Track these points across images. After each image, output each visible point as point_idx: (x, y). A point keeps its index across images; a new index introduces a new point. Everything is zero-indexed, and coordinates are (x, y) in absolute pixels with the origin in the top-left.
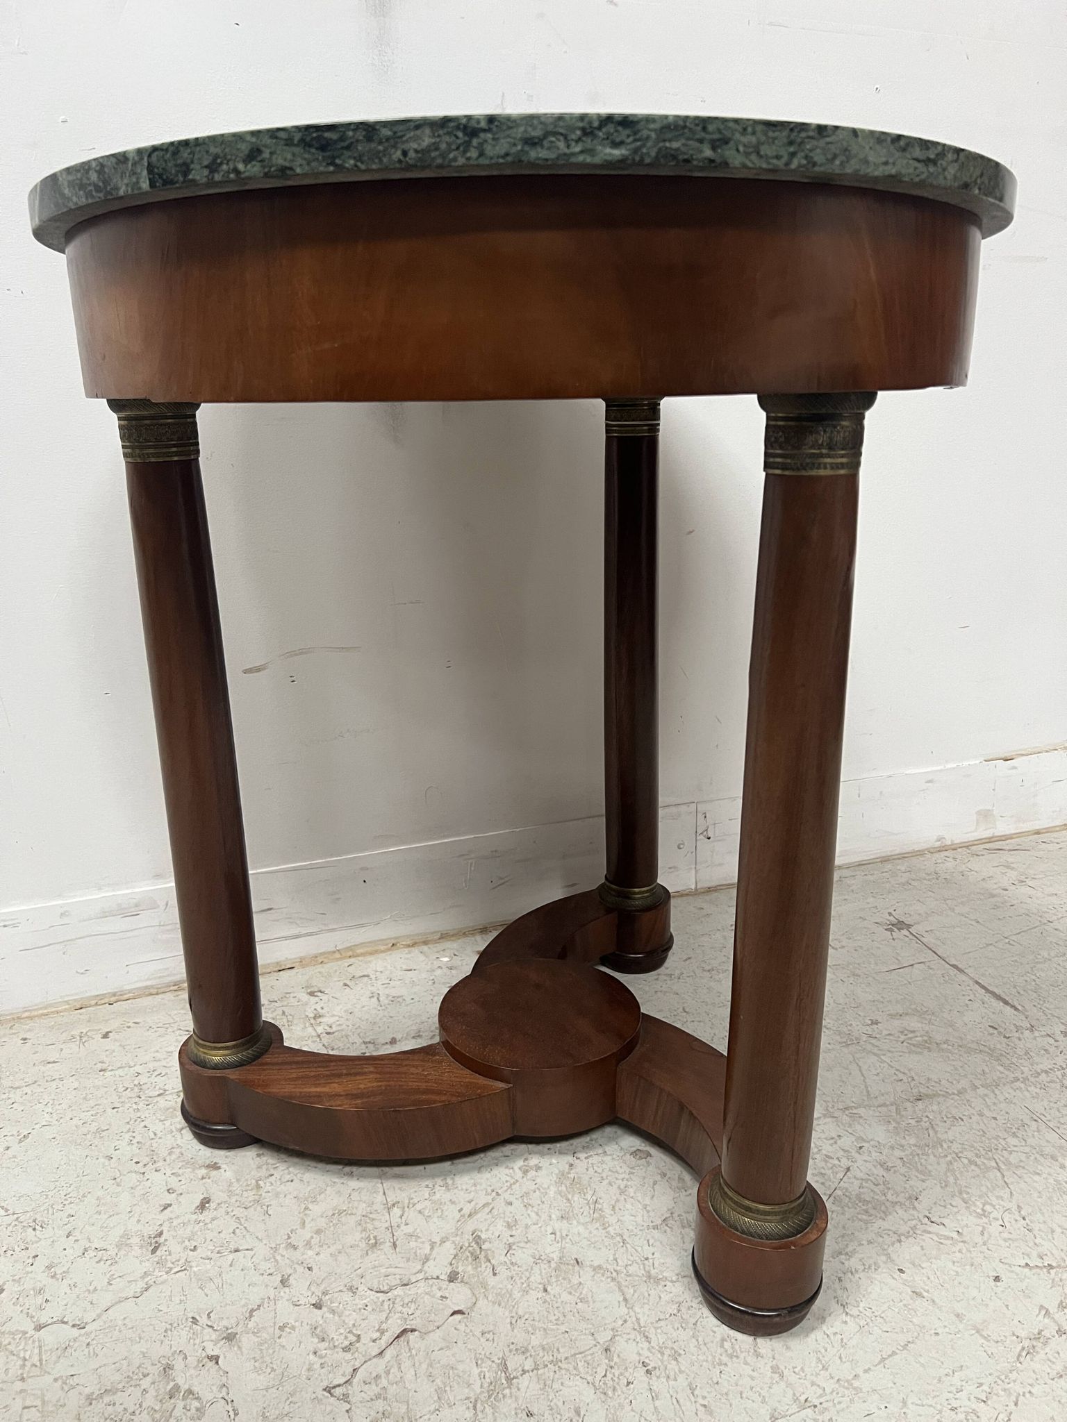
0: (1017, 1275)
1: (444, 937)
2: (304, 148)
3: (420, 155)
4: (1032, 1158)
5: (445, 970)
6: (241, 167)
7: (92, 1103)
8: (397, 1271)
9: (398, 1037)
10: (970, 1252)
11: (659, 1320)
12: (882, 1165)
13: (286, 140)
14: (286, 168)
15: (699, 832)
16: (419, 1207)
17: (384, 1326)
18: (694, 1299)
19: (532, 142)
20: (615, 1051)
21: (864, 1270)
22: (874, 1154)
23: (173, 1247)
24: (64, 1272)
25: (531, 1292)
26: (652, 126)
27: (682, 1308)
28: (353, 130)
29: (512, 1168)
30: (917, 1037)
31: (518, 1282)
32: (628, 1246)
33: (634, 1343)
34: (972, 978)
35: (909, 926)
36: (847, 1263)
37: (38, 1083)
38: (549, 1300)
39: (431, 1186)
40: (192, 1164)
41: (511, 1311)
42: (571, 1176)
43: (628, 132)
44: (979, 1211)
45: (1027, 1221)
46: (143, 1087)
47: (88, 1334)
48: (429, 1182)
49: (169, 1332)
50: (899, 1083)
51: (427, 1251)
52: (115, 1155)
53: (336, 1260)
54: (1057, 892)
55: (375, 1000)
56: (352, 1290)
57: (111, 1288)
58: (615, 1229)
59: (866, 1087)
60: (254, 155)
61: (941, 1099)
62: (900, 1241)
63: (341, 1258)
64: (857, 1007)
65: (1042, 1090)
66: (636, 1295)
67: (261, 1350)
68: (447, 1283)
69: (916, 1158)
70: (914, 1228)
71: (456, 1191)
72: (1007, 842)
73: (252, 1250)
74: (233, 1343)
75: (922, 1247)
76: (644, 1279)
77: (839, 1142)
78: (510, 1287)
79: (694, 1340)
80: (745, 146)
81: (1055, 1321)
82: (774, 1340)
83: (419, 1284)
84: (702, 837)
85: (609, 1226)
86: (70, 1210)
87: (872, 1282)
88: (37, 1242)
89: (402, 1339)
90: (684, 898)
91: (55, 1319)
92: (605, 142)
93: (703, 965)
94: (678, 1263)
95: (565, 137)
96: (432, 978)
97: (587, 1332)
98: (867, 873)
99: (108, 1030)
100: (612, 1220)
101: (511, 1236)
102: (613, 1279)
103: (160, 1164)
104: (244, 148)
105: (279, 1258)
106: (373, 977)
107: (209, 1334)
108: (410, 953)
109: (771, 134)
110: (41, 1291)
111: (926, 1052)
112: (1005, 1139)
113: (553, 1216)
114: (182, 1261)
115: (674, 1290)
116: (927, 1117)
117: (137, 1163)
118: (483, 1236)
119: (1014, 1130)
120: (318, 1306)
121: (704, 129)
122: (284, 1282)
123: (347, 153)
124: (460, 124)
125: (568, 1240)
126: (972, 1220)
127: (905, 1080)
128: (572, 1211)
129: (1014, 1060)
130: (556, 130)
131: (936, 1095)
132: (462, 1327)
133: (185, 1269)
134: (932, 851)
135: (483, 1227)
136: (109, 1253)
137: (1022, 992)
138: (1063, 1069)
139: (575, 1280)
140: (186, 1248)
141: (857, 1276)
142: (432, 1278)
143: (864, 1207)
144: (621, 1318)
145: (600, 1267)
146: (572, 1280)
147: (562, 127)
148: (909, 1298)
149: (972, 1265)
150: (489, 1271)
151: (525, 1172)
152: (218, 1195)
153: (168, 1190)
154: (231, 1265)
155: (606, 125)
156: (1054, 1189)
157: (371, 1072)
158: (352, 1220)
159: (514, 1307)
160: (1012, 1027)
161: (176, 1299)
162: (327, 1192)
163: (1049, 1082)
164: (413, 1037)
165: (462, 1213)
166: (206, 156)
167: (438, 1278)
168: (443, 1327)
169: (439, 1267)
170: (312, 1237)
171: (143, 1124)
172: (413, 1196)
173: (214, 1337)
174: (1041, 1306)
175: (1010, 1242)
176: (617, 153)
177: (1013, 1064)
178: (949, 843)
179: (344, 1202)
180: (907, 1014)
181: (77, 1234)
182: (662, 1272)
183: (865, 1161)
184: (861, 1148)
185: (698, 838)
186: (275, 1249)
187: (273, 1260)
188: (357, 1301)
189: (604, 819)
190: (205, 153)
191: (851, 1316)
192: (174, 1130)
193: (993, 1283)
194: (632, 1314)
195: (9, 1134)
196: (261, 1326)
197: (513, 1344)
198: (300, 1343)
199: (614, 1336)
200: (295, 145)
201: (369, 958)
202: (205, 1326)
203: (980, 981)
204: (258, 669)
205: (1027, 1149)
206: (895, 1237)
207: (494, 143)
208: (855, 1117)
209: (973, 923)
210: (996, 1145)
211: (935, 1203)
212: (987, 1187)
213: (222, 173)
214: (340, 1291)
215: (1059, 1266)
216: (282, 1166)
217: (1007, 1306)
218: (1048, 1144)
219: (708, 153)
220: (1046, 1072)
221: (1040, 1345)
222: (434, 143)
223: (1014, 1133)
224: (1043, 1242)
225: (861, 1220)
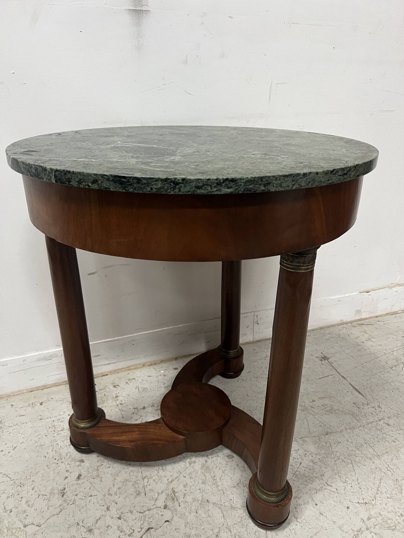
0: (355, 506)
1: (162, 361)
2: (114, 183)
3: (157, 190)
4: (364, 459)
5: (162, 376)
6: (90, 184)
7: (38, 433)
8: (146, 504)
9: (146, 406)
10: (340, 497)
11: (235, 524)
12: (312, 461)
13: (107, 179)
14: (107, 188)
15: (255, 322)
16: (154, 478)
17: (142, 526)
18: (246, 516)
19: (198, 187)
20: (222, 424)
21: (304, 504)
22: (310, 457)
23: (69, 495)
24: (32, 504)
25: (192, 513)
26: (242, 181)
27: (243, 519)
28: (132, 179)
29: (186, 462)
30: (327, 407)
31: (187, 509)
32: (225, 495)
33: (226, 533)
34: (348, 382)
35: (328, 359)
36: (298, 501)
37: (18, 425)
38: (198, 516)
39: (158, 470)
40: (74, 460)
41: (185, 521)
42: (206, 465)
43: (234, 183)
44: (344, 481)
45: (360, 485)
46: (56, 427)
47: (42, 529)
48: (157, 468)
49: (69, 528)
50: (320, 427)
51: (156, 496)
52: (47, 456)
53: (125, 500)
54: (381, 344)
55: (137, 389)
56: (131, 512)
57: (49, 511)
58: (221, 488)
59: (309, 429)
60: (95, 182)
61: (334, 434)
62: (317, 493)
63: (127, 499)
64: (308, 394)
65: (369, 431)
66: (227, 515)
67: (101, 536)
68: (163, 509)
69: (324, 459)
70: (322, 487)
71: (166, 472)
72: (366, 321)
73: (96, 496)
74: (91, 533)
75: (324, 495)
76: (230, 508)
77: (298, 452)
78: (184, 511)
79: (246, 532)
80: (276, 184)
81: (366, 524)
82: (272, 532)
83: (154, 510)
84: (256, 323)
85: (219, 486)
86: (33, 478)
87: (306, 509)
88: (22, 492)
89: (148, 531)
90: (249, 345)
91: (30, 523)
92: (225, 187)
93: (254, 375)
94: (242, 502)
95: (210, 186)
96: (158, 380)
97: (211, 529)
98: (314, 334)
99: (42, 401)
100: (220, 484)
101: (185, 490)
102: (220, 508)
103: (63, 460)
104: (91, 179)
105: (105, 499)
106: (136, 379)
107: (83, 530)
108: (149, 368)
109: (286, 179)
110: (25, 512)
111: (330, 414)
112: (355, 451)
113: (200, 482)
114: (73, 500)
115: (240, 512)
116: (329, 442)
117: (55, 459)
118: (176, 491)
119: (358, 447)
120: (119, 518)
121: (262, 180)
122: (108, 509)
123: (130, 187)
124: (172, 181)
125: (204, 492)
126: (341, 484)
127: (322, 426)
128: (206, 480)
129: (361, 418)
130: (207, 183)
131: (333, 432)
132: (168, 527)
133: (74, 503)
134: (338, 325)
135: (176, 486)
136: (47, 496)
137: (366, 388)
138: (377, 422)
139: (207, 508)
140: (73, 495)
141: (301, 506)
142: (158, 507)
143: (306, 479)
144: (222, 523)
145: (215, 503)
146: (206, 508)
147: (209, 183)
148: (318, 515)
149: (340, 502)
150: (178, 504)
151: (190, 464)
152: (84, 473)
153: (66, 471)
154: (89, 502)
155: (225, 182)
156: (370, 472)
157: (137, 431)
158: (130, 484)
159: (186, 519)
160: (361, 403)
161: (71, 515)
162: (122, 472)
163: (371, 427)
164: (151, 406)
165: (168, 481)
166: (76, 178)
167: (160, 507)
168: (162, 527)
169: (160, 503)
170: (117, 491)
171: (56, 443)
172: (151, 473)
173: (85, 530)
174: (362, 518)
175: (354, 493)
176: (229, 190)
177: (360, 419)
178: (344, 321)
179: (128, 476)
180: (325, 397)
181: (36, 488)
182: (236, 505)
183: (307, 460)
184: (306, 454)
185: (254, 324)
186: (104, 495)
187: (104, 500)
188: (133, 516)
189: (220, 319)
190: (76, 177)
191: (299, 522)
192: (67, 445)
193: (346, 509)
194: (226, 522)
195: (9, 446)
196: (100, 526)
197: (185, 533)
198: (114, 533)
199: (220, 530)
200: (110, 181)
201: (135, 371)
202: (81, 526)
203: (352, 384)
204: (93, 273)
205: (362, 455)
206: (315, 491)
207: (184, 187)
208: (305, 441)
209: (351, 357)
210: (352, 454)
211: (330, 477)
212: (348, 471)
213: (83, 185)
214: (127, 512)
215: (369, 503)
216: (106, 461)
217: (350, 518)
218: (369, 453)
219: (263, 188)
220: (371, 423)
221: (360, 533)
222: (162, 187)
223: (358, 449)
224: (365, 494)
225: (304, 484)
